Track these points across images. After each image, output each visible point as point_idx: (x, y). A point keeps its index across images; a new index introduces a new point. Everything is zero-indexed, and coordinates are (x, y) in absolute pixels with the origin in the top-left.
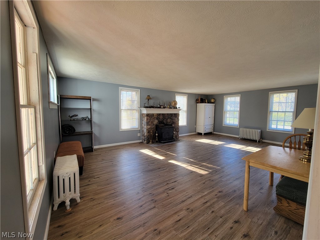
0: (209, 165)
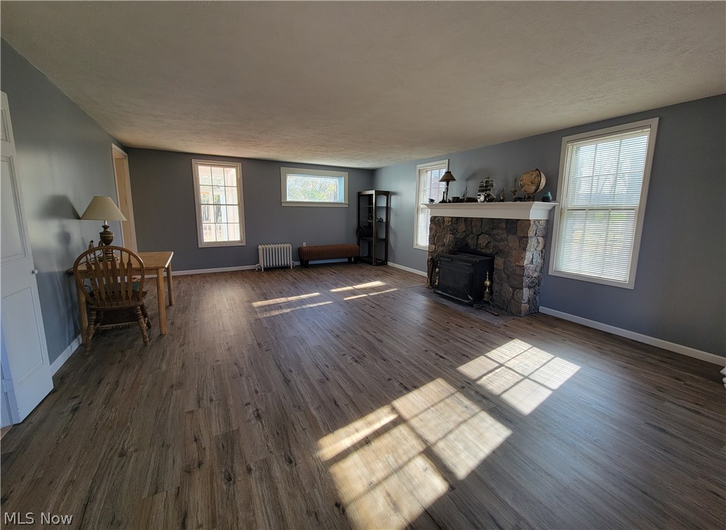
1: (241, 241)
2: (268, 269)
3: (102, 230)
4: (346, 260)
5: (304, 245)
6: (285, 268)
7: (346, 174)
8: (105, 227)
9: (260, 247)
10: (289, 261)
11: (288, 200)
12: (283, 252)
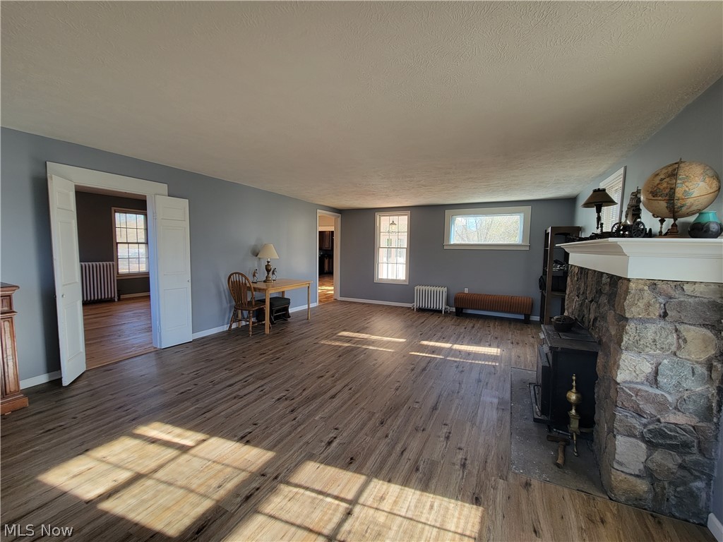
0: (337, 343)
1: (404, 281)
2: (421, 310)
3: (267, 264)
4: (522, 317)
5: (466, 291)
6: (437, 312)
7: (528, 209)
8: (268, 262)
9: (416, 288)
10: (442, 305)
11: (452, 243)
12: (437, 296)
